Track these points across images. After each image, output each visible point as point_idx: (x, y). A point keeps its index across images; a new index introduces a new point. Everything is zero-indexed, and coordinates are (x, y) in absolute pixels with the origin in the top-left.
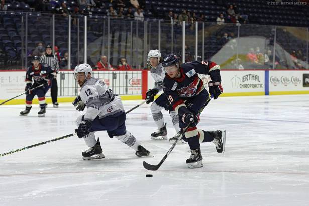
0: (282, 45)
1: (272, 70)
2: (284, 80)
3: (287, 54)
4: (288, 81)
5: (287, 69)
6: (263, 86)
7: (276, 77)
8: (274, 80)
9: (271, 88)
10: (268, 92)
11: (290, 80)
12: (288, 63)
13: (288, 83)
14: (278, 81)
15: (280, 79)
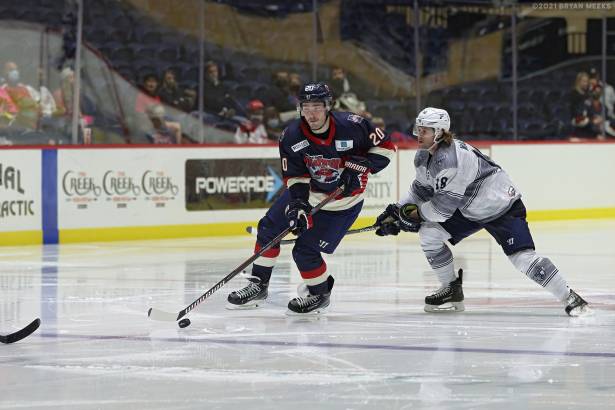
0: (104, 52)
1: (69, 146)
2: (115, 184)
3: (124, 86)
4: (131, 186)
5: (122, 141)
6: (37, 207)
7: (83, 174)
8: (75, 184)
9: (68, 217)
10: (56, 231)
11: (137, 182)
12: (129, 120)
13: (130, 194)
14: (92, 187)
15: (98, 182)
